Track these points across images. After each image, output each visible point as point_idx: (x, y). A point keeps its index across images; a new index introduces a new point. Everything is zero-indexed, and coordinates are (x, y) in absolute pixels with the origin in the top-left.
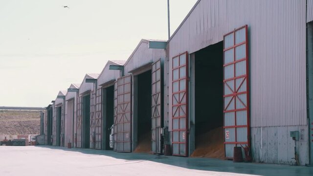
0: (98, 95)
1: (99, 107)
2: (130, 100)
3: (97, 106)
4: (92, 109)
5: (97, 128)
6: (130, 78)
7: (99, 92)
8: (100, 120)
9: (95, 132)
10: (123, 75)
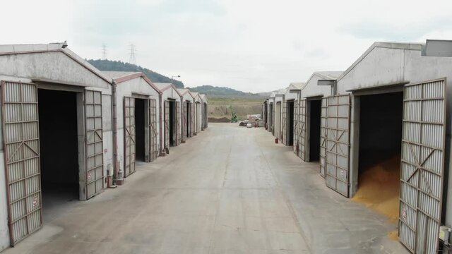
0: (301, 106)
1: (303, 119)
2: (348, 128)
3: (301, 116)
4: (295, 118)
5: (300, 138)
6: (348, 98)
7: (303, 104)
8: (304, 132)
9: (298, 141)
10: (335, 93)
